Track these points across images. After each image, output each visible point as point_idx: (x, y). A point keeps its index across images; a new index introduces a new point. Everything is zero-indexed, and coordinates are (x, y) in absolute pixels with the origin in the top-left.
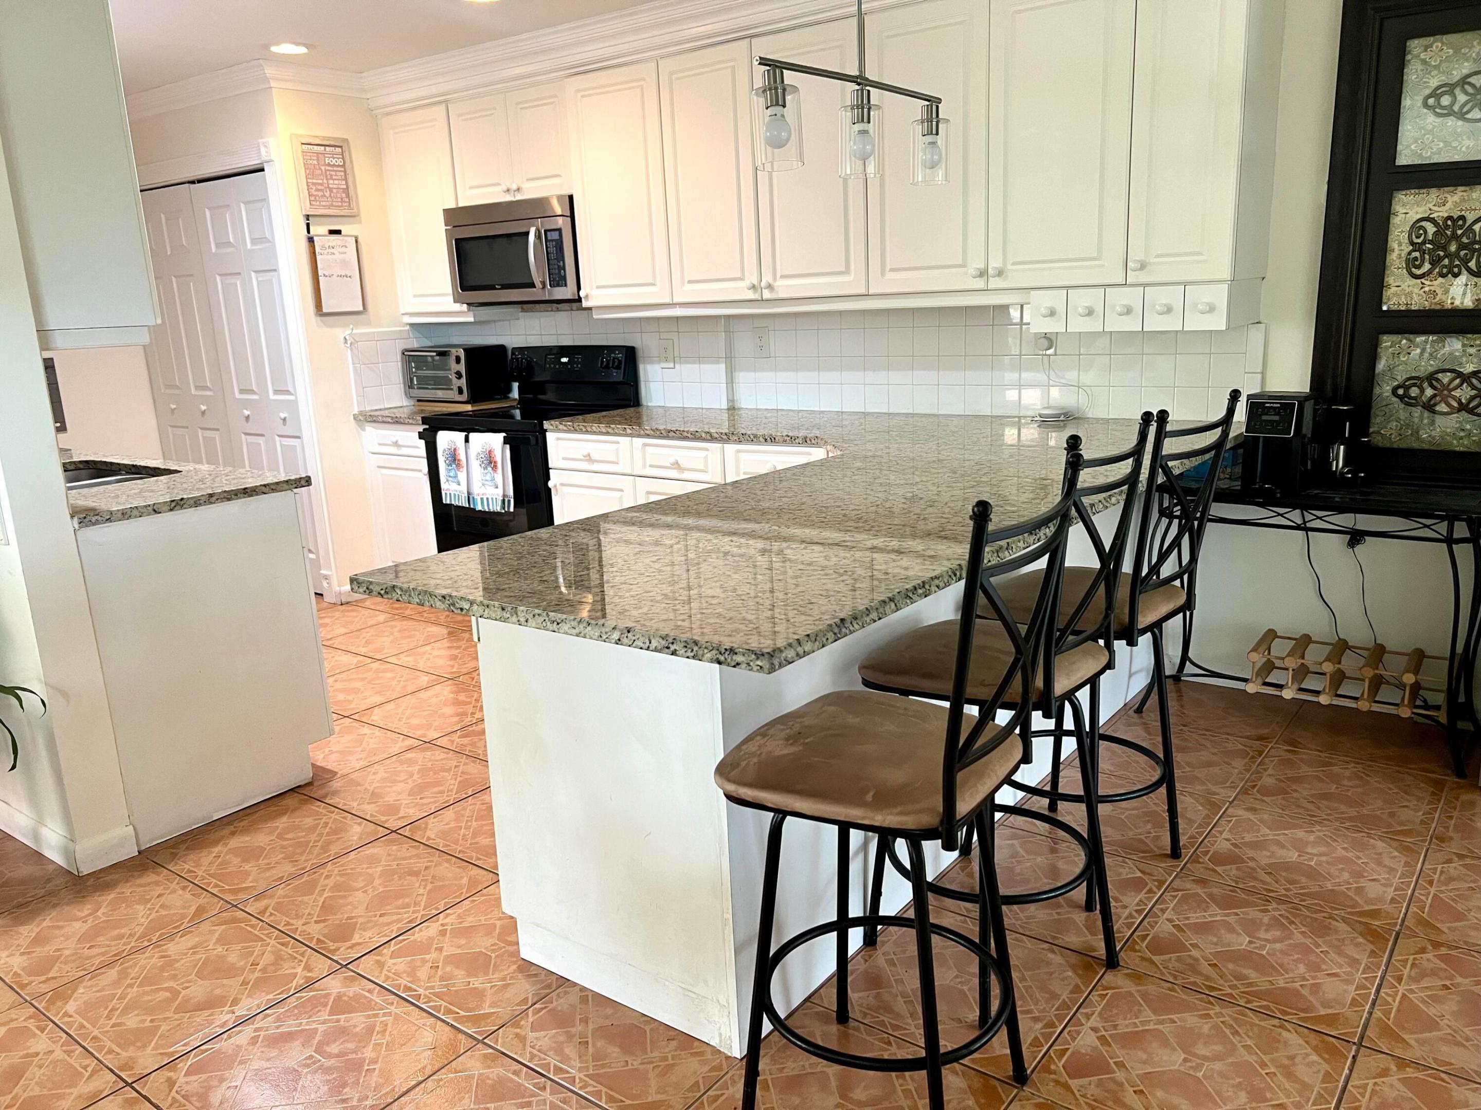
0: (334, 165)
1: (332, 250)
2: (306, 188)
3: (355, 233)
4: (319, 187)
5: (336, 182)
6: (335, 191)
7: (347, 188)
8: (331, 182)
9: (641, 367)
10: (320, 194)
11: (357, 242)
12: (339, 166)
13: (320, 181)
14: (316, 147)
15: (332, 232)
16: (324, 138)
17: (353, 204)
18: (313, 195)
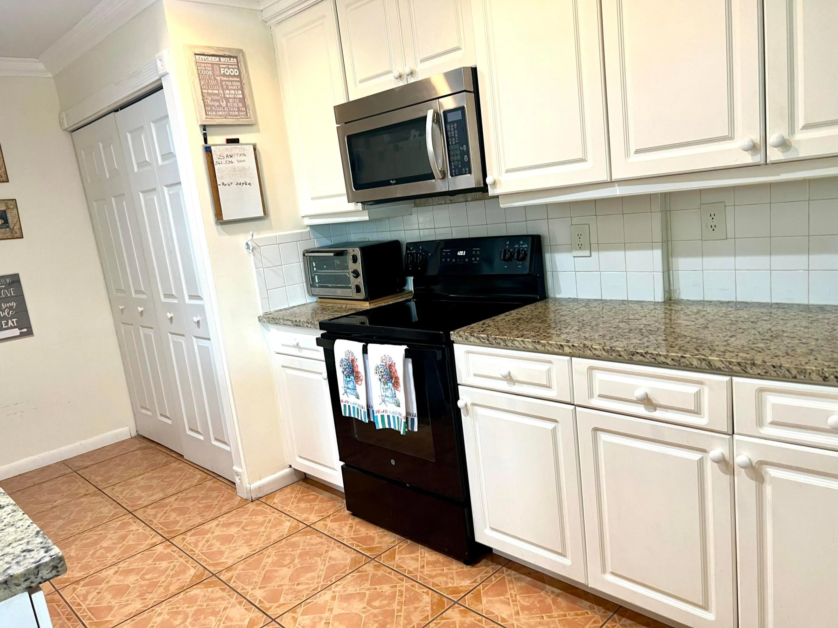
0: (230, 76)
1: (230, 159)
2: (201, 98)
3: (253, 142)
4: (215, 97)
5: (233, 92)
6: (231, 100)
7: (244, 98)
8: (228, 92)
9: (547, 257)
10: (216, 104)
11: (255, 149)
12: (234, 76)
13: (216, 92)
14: (210, 58)
15: (230, 141)
16: (219, 49)
17: (251, 113)
18: (208, 106)
